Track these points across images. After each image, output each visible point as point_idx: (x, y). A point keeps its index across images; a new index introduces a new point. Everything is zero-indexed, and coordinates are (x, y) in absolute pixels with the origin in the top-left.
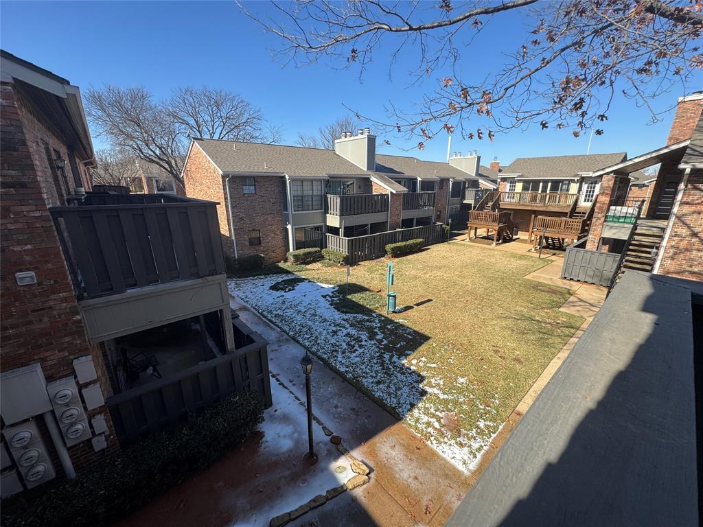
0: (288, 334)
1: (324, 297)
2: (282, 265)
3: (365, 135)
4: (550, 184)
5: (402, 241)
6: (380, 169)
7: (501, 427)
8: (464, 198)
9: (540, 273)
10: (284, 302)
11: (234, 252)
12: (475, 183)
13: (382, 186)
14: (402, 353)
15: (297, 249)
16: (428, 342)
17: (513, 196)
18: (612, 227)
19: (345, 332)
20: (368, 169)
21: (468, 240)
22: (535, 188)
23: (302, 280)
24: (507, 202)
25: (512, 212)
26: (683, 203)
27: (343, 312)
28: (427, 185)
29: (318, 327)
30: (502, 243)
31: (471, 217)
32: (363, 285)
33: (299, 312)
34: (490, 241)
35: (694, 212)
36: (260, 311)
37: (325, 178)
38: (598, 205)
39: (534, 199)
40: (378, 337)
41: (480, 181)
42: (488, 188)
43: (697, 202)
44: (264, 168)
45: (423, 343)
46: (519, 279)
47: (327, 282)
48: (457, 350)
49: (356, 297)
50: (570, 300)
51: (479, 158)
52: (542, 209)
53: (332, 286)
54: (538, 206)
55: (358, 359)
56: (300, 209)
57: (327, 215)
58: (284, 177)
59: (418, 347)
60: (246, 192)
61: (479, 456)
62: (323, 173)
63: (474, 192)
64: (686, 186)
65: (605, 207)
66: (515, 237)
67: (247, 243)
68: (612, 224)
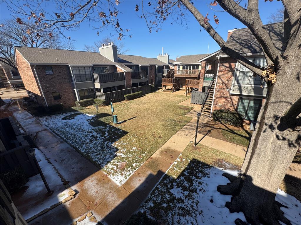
0: (63, 139)
1: (87, 120)
2: (74, 108)
3: (111, 46)
4: (192, 66)
5: (132, 93)
6: (121, 61)
7: (142, 165)
8: (163, 73)
9: (184, 102)
10: (67, 125)
11: (46, 103)
12: (168, 67)
13: (121, 69)
14: (114, 141)
15: (81, 100)
16: (127, 135)
17: (179, 72)
18: (206, 82)
19: (91, 134)
20: (115, 61)
21: (162, 91)
22: (187, 68)
23: (80, 114)
24: (177, 74)
25: (180, 78)
26: (220, 71)
27: (93, 126)
28: (144, 68)
29: (79, 135)
30: (175, 91)
31: (162, 81)
32: (109, 113)
33: (73, 128)
34: (171, 91)
35: (223, 74)
36: (53, 130)
37: (91, 66)
38: (201, 73)
39: (187, 73)
40: (106, 135)
41: (170, 66)
42: (173, 69)
43: (223, 70)
44: (57, 61)
45: (124, 135)
46: (175, 105)
47: (92, 113)
48: (137, 136)
49: (103, 119)
50: (191, 111)
51: (169, 56)
52: (189, 76)
53: (93, 115)
54: (188, 75)
55: (92, 146)
56: (79, 81)
57: (95, 83)
58: (68, 66)
59: (121, 137)
60: (47, 74)
61: (128, 178)
62: (90, 63)
63: (167, 71)
64: (220, 64)
65: (203, 74)
66: (181, 88)
67: (53, 99)
68: (206, 81)
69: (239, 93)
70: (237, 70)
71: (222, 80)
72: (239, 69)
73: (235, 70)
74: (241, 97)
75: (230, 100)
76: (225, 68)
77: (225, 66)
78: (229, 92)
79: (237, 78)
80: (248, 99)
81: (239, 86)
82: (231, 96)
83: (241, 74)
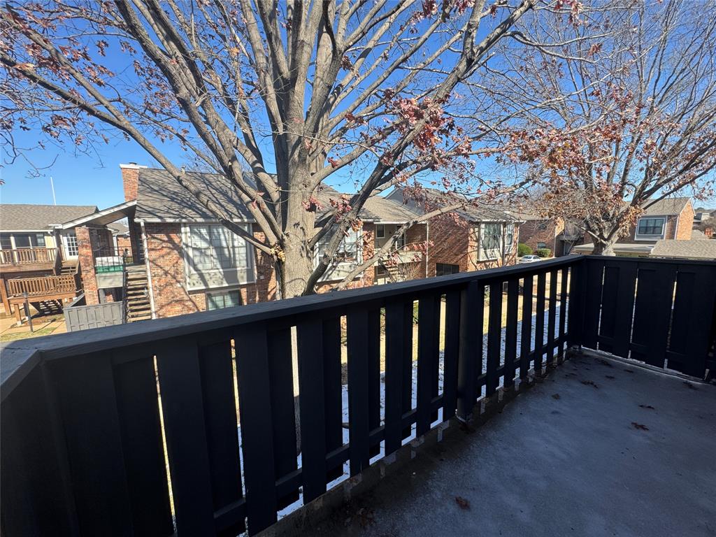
18: (105, 277)
26: (150, 250)
35: (160, 256)
38: (81, 258)
43: (158, 248)
64: (147, 236)
65: (90, 259)
68: (104, 275)
69: (204, 288)
70: (187, 246)
71: (161, 268)
72: (190, 244)
73: (184, 247)
74: (209, 293)
75: (190, 303)
76: (161, 244)
77: (160, 240)
78: (184, 290)
79: (191, 261)
80: (221, 294)
81: (199, 274)
82: (190, 296)
83: (197, 253)
